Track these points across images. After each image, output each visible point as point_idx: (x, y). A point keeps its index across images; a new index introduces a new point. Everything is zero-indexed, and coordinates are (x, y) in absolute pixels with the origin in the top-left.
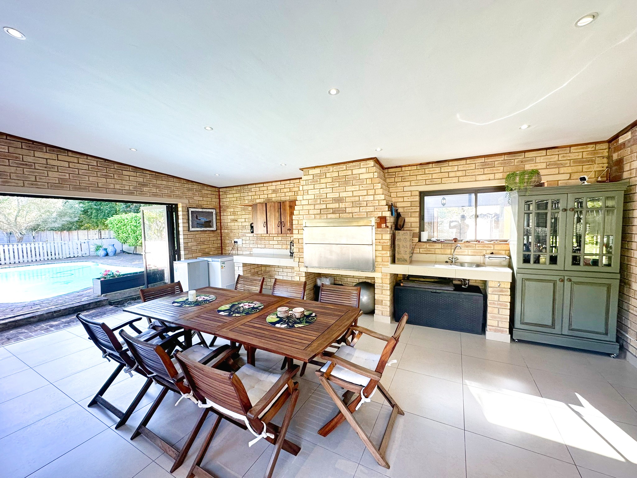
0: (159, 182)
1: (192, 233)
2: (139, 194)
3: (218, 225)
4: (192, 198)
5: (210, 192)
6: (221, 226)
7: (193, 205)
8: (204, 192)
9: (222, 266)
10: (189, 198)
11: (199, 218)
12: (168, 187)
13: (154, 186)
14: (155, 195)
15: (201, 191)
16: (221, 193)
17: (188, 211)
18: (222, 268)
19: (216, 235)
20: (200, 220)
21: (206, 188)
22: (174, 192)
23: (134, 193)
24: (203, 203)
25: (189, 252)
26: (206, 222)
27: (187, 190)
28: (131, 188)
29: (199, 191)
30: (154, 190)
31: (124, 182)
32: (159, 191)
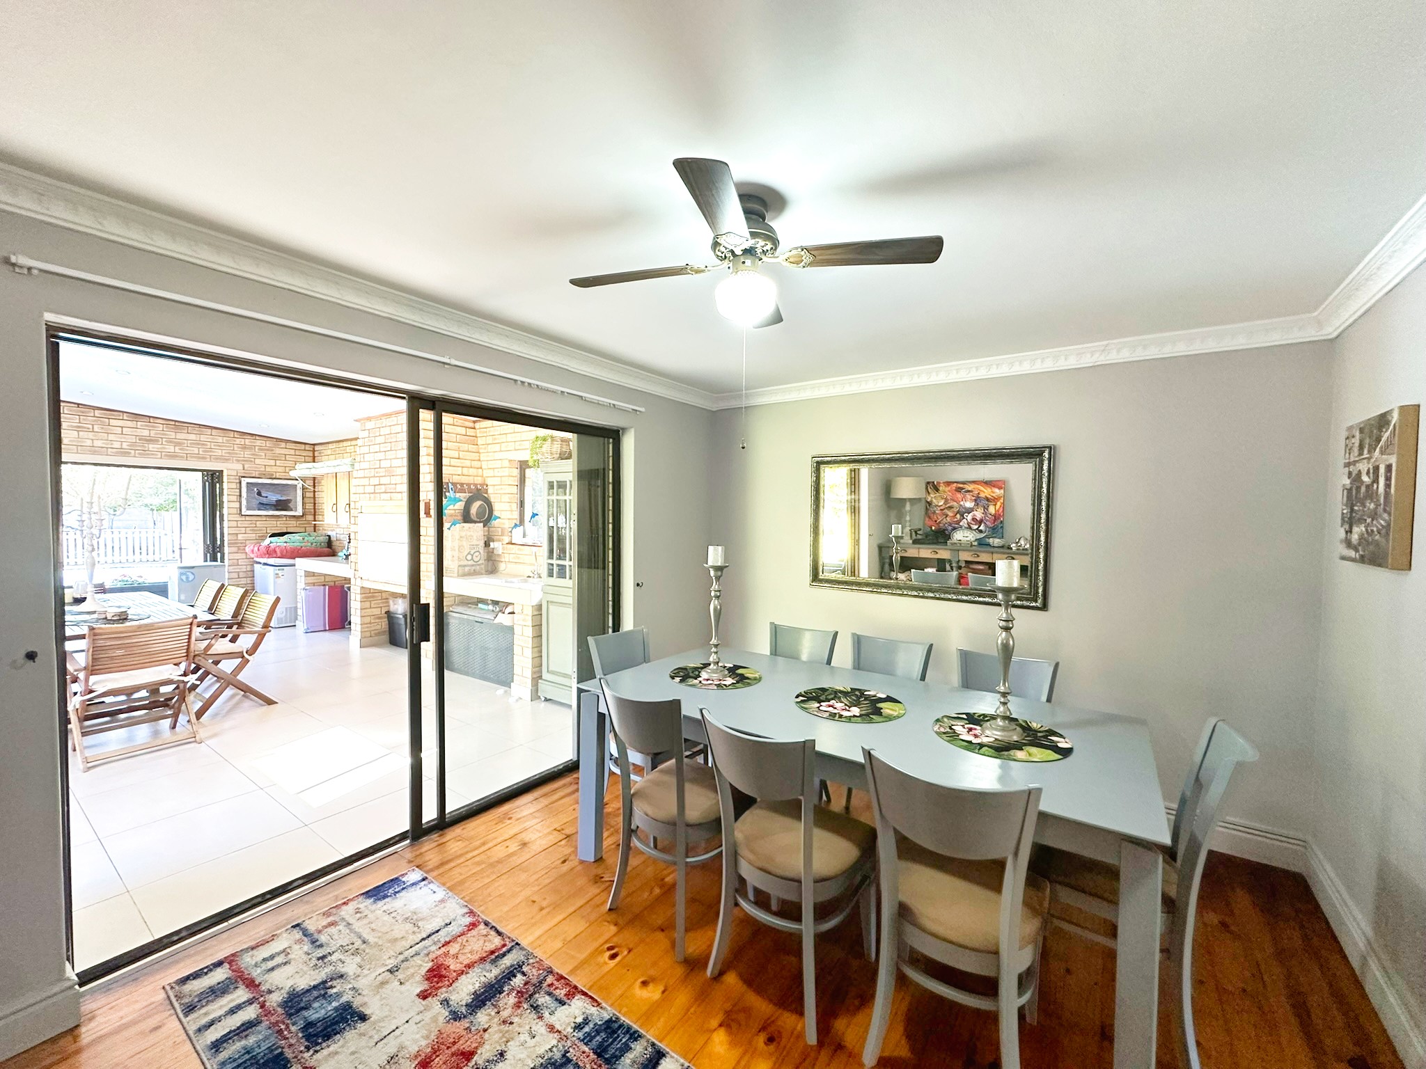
0: (180, 436)
1: (247, 518)
2: (139, 454)
3: (310, 506)
4: (251, 461)
5: (292, 452)
6: (315, 509)
7: (252, 473)
8: (278, 451)
9: (277, 574)
10: (244, 461)
11: (263, 495)
12: (198, 444)
13: (171, 442)
14: (173, 456)
15: (272, 450)
16: (316, 454)
17: (240, 483)
18: (277, 577)
19: (302, 524)
20: (267, 497)
21: (283, 445)
22: (211, 451)
23: (130, 453)
24: (274, 469)
25: (239, 549)
26: (278, 501)
27: (242, 448)
28: (125, 445)
29: (268, 450)
30: (171, 449)
31: (111, 437)
32: (180, 449)
